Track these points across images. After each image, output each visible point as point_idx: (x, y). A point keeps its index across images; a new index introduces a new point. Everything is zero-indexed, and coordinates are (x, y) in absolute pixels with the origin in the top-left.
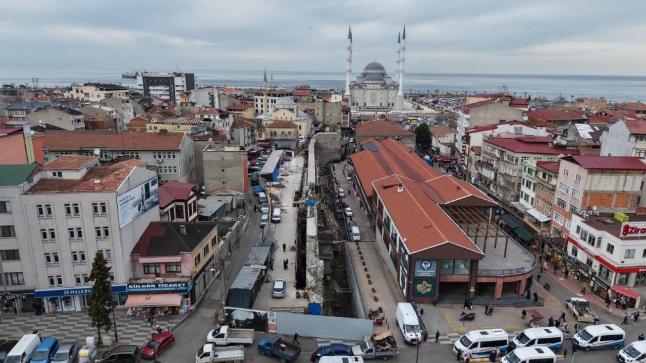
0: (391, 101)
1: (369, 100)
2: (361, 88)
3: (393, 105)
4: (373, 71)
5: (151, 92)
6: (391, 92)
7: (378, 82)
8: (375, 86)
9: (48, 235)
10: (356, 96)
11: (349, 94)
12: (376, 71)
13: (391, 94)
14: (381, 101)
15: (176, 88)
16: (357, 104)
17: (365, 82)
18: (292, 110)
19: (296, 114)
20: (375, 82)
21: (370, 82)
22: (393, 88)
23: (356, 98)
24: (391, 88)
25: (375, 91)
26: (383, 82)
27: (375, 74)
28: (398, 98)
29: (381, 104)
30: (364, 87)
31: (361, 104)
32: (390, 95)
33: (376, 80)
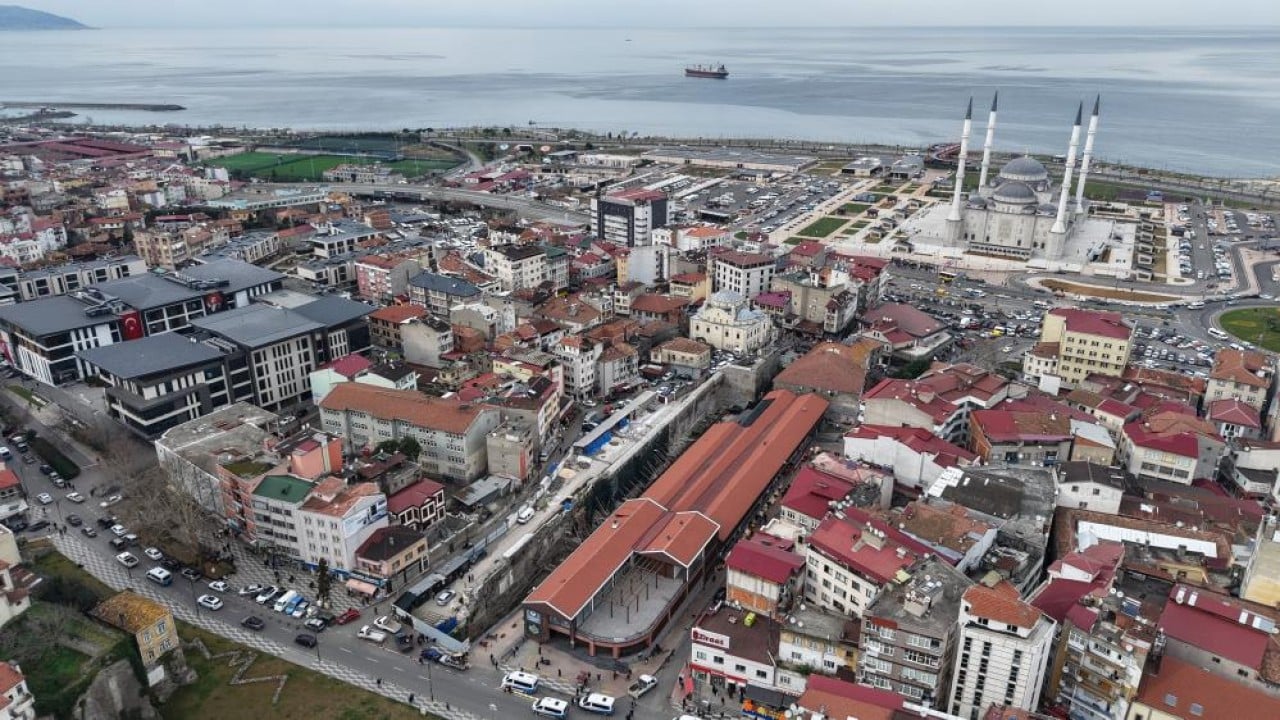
0: (1039, 239)
1: (997, 230)
2: (985, 207)
3: (1043, 246)
4: (1015, 177)
5: (607, 223)
6: (1041, 221)
7: (1018, 200)
8: (1012, 207)
9: (310, 534)
10: (972, 222)
11: (958, 219)
12: (1021, 178)
13: (1042, 226)
14: (1019, 236)
15: (636, 223)
16: (973, 237)
17: (996, 197)
18: (728, 310)
19: (734, 316)
20: (1013, 200)
21: (1003, 199)
22: (1047, 214)
23: (972, 224)
24: (1043, 213)
25: (1009, 217)
26: (1030, 201)
27: (1016, 182)
28: (1050, 236)
29: (1019, 243)
30: (989, 207)
31: (979, 239)
32: (1038, 228)
33: (1016, 195)
